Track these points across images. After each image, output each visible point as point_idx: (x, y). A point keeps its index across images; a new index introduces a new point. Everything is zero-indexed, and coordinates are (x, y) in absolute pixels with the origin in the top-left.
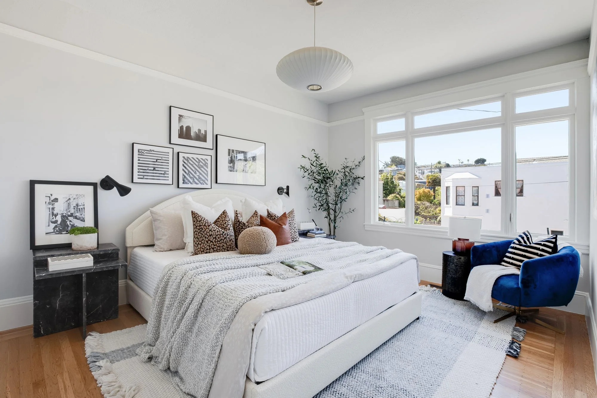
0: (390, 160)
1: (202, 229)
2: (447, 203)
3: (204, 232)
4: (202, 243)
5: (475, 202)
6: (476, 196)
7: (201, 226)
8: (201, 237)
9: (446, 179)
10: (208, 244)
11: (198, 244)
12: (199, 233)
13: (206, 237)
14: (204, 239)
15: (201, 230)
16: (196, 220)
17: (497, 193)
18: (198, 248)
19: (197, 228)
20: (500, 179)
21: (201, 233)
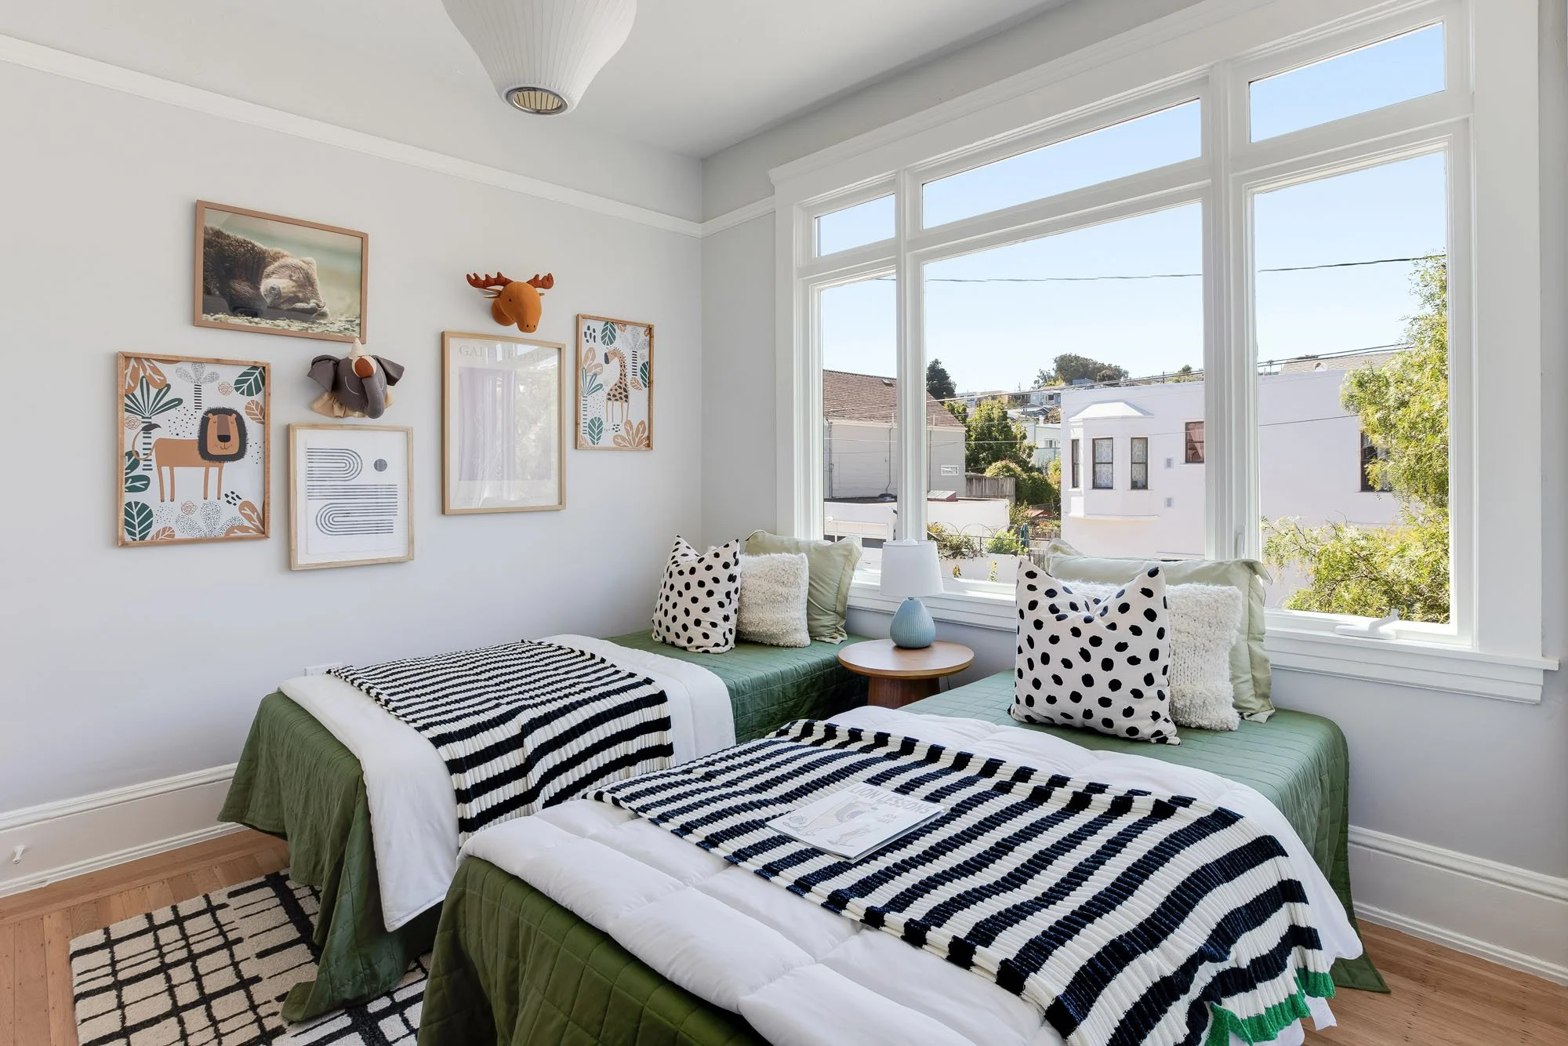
0: (1054, 366)
2: (1075, 485)
5: (1140, 478)
6: (1141, 462)
9: (1070, 420)
17: (1193, 455)
20: (1198, 416)
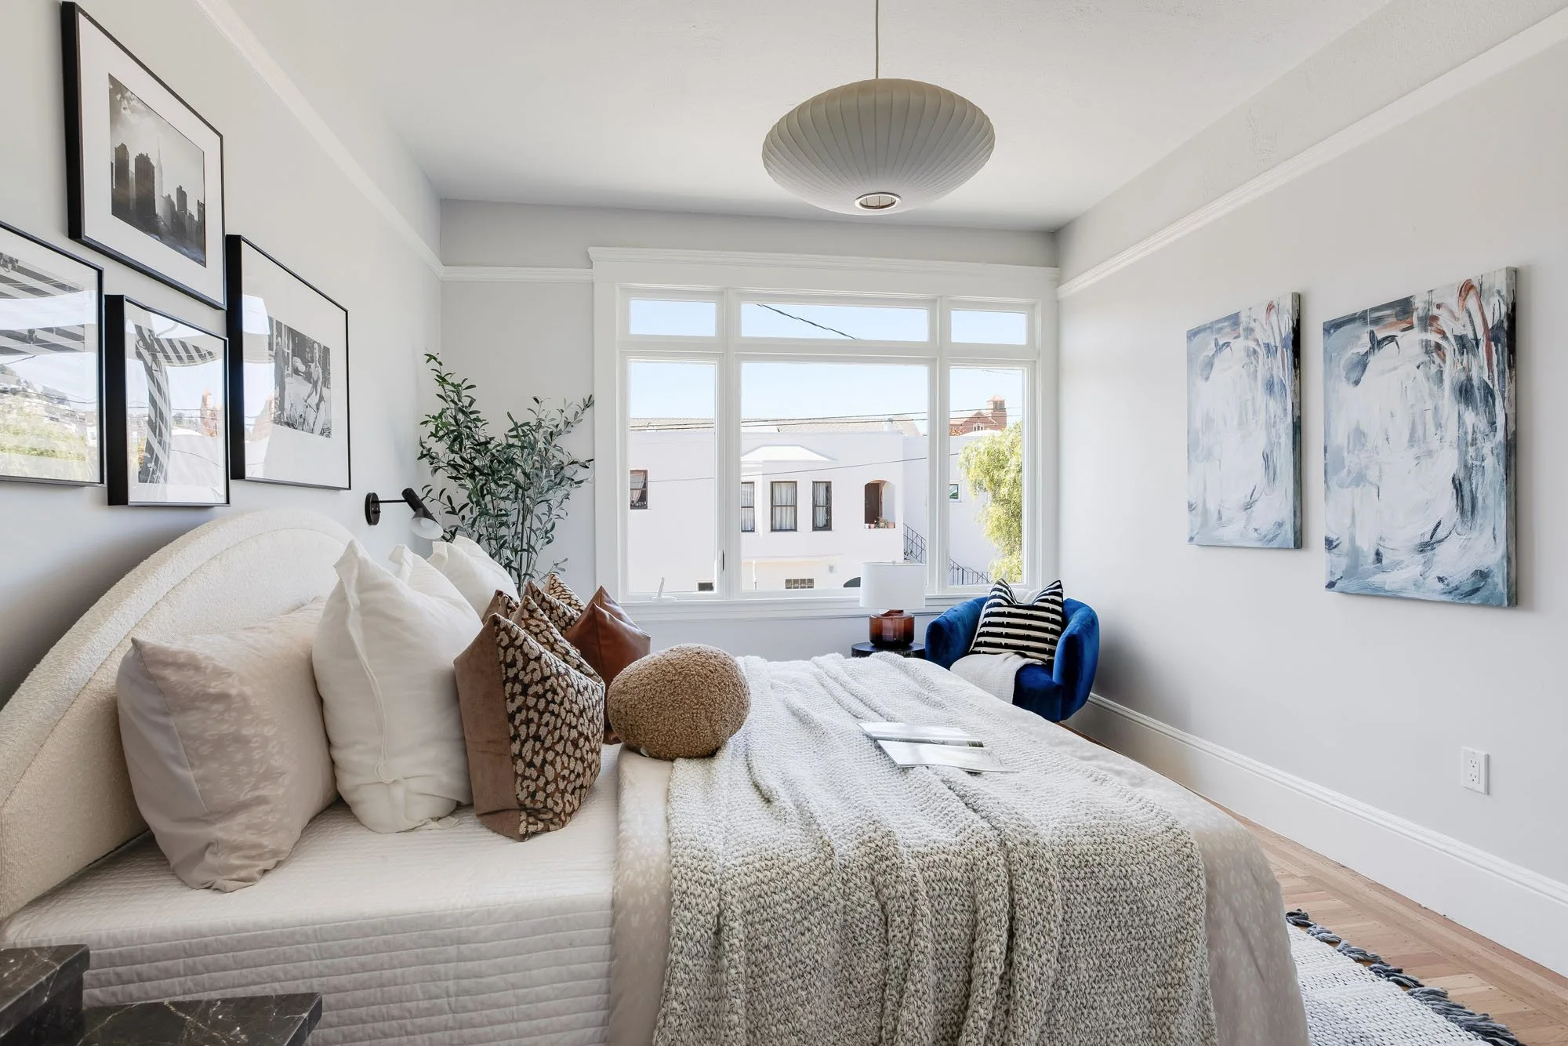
1: (555, 692)
3: (561, 703)
4: (557, 754)
7: (549, 677)
8: (555, 728)
10: (578, 751)
11: (544, 761)
12: (541, 714)
13: (570, 726)
14: (565, 733)
15: (549, 696)
16: (520, 658)
18: (547, 783)
19: (531, 691)
21: (552, 713)
